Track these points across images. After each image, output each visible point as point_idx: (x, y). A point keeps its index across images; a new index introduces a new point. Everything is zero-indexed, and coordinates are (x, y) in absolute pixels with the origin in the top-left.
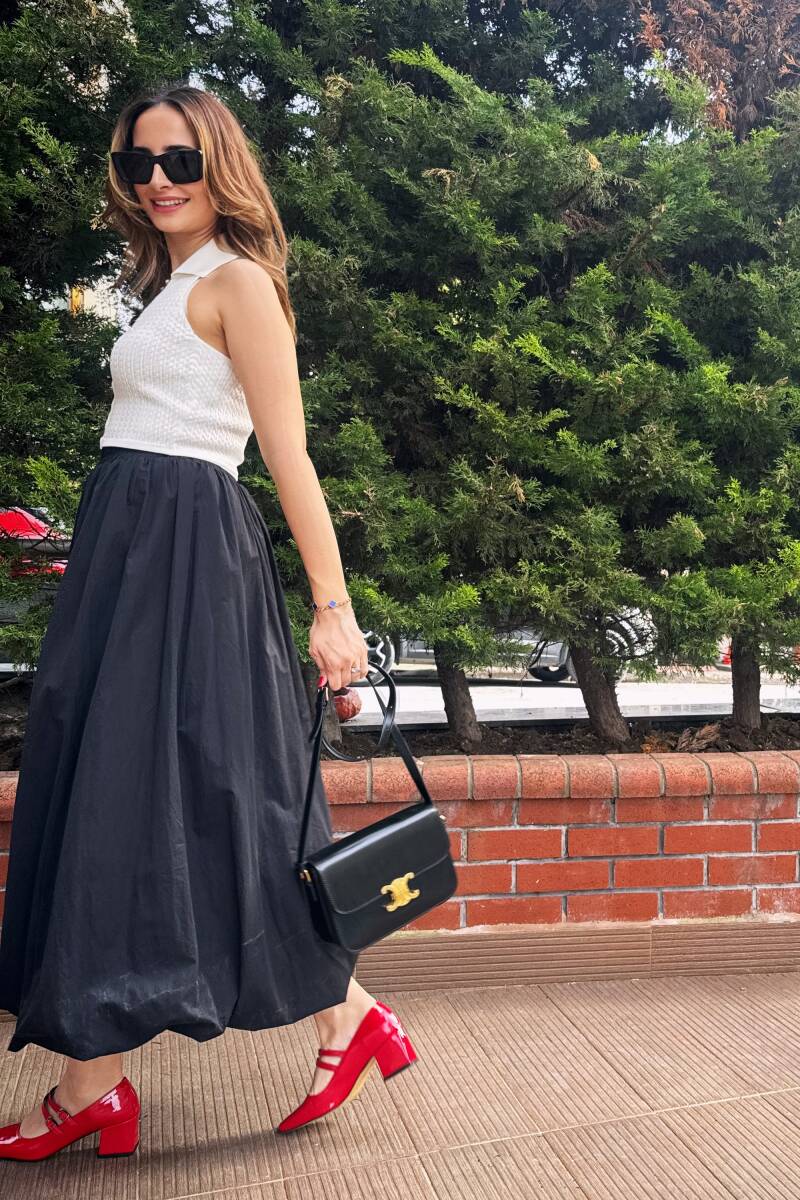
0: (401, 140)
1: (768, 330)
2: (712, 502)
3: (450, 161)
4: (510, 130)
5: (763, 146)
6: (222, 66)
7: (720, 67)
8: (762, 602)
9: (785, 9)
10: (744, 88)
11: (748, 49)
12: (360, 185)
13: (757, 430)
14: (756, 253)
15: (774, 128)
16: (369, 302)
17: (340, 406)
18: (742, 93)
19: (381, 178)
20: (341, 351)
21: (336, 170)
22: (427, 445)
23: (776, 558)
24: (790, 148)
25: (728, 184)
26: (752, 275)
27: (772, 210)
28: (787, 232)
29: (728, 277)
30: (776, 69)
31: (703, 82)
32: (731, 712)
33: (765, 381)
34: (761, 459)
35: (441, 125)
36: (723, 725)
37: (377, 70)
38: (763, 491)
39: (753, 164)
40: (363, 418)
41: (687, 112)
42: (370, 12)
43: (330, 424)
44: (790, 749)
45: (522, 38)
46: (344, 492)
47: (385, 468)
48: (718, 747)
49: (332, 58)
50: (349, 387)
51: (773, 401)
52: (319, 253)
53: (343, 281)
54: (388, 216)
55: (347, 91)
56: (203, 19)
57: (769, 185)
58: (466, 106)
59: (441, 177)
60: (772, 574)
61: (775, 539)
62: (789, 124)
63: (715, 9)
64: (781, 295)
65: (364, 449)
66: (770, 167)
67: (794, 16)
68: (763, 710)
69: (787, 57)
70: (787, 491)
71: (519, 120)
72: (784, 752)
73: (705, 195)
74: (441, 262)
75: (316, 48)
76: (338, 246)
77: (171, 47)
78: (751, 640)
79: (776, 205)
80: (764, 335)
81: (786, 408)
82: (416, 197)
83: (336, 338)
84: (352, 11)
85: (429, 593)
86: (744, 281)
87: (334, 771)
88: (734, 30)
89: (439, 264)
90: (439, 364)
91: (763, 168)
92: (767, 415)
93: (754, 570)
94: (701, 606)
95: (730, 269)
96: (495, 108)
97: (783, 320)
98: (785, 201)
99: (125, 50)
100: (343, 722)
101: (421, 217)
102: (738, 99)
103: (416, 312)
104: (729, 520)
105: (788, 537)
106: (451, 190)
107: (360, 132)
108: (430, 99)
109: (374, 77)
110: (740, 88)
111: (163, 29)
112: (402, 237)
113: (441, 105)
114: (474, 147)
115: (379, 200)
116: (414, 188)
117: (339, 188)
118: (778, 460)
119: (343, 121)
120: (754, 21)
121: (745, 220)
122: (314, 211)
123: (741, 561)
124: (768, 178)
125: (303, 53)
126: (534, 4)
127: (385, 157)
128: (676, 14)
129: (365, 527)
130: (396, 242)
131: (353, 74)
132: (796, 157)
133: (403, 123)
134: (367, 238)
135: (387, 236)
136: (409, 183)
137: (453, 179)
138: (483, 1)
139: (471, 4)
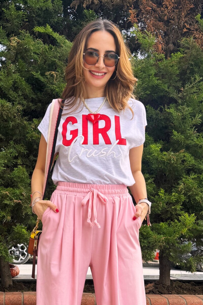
0: (38, 61)
1: (177, 131)
2: (153, 198)
3: (56, 69)
7: (159, 29)
8: (172, 237)
9: (186, 6)
10: (169, 38)
11: (170, 22)
12: (22, 78)
13: (171, 169)
14: (173, 101)
15: (181, 52)
16: (25, 122)
17: (13, 161)
18: (168, 39)
19: (30, 75)
21: (14, 73)
23: (178, 220)
24: (187, 60)
25: (161, 75)
26: (171, 110)
27: (179, 84)
28: (185, 93)
29: (161, 110)
30: (182, 30)
31: (153, 35)
32: (158, 279)
33: (175, 150)
34: (173, 181)
35: (53, 55)
36: (155, 284)
37: (29, 34)
38: (173, 194)
39: (172, 67)
40: (22, 165)
41: (147, 47)
42: (27, 13)
44: (182, 294)
45: (84, 21)
48: (154, 292)
49: (13, 30)
50: (17, 154)
51: (178, 158)
52: (7, 104)
53: (16, 115)
55: (18, 43)
57: (178, 75)
58: (62, 47)
59: (52, 74)
60: (176, 226)
61: (178, 212)
62: (186, 51)
63: (158, 7)
64: (183, 117)
65: (22, 177)
66: (179, 68)
67: (189, 9)
68: (171, 278)
69: (186, 25)
70: (183, 194)
72: (180, 295)
73: (153, 79)
75: (7, 27)
76: (14, 102)
78: (167, 251)
79: (181, 82)
80: (175, 133)
81: (183, 161)
82: (43, 83)
83: (13, 136)
84: (21, 12)
86: (167, 112)
87: (10, 296)
88: (165, 15)
91: (176, 68)
92: (176, 164)
93: (169, 224)
94: (148, 238)
95: (162, 107)
97: (183, 127)
98: (184, 81)
100: (13, 278)
101: (45, 90)
102: (166, 41)
104: (159, 205)
105: (183, 212)
106: (56, 80)
107: (23, 58)
108: (49, 45)
109: (28, 37)
110: (167, 38)
112: (37, 97)
113: (53, 47)
115: (30, 84)
116: (42, 79)
117: (15, 79)
118: (180, 182)
119: (17, 54)
120: (173, 11)
121: (168, 88)
123: (164, 220)
124: (178, 72)
125: (2, 29)
126: (88, 8)
127: (31, 67)
128: (142, 9)
129: (22, 206)
130: (35, 99)
131: (21, 36)
132: (189, 63)
133: (39, 55)
134: (24, 98)
135: (32, 97)
136: (41, 77)
137: (57, 75)
138: (69, 7)
139: (64, 8)
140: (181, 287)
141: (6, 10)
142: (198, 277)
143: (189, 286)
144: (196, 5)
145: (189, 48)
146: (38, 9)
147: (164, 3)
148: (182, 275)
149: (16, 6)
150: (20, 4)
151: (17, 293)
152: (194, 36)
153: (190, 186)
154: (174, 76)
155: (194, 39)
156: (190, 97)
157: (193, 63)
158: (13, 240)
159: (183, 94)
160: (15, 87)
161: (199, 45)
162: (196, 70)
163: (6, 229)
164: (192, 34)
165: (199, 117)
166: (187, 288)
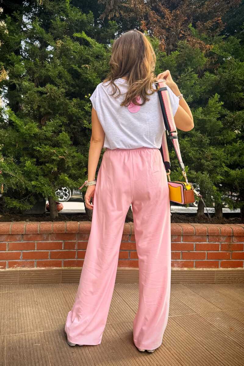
0: (76, 57)
3: (89, 62)
4: (105, 54)
5: (174, 56)
6: (29, 39)
7: (163, 35)
9: (181, 18)
10: (170, 41)
11: (171, 30)
12: (65, 70)
15: (178, 51)
16: (67, 101)
17: (59, 129)
19: (71, 68)
20: (60, 114)
21: (59, 66)
22: (81, 139)
23: (176, 170)
24: (182, 57)
27: (177, 74)
30: (179, 35)
31: (158, 39)
35: (87, 53)
37: (70, 39)
39: (171, 61)
40: (65, 131)
42: (69, 23)
43: (56, 133)
45: (109, 28)
46: (60, 151)
47: (71, 145)
49: (58, 36)
50: (62, 123)
52: (54, 88)
53: (60, 95)
54: (72, 78)
55: (62, 44)
56: (25, 26)
58: (94, 47)
59: (86, 67)
61: (176, 165)
62: (182, 50)
63: (162, 19)
65: (65, 140)
66: (177, 62)
67: (184, 20)
69: (182, 32)
71: (108, 51)
74: (86, 90)
75: (54, 33)
76: (59, 86)
77: (17, 34)
79: (178, 72)
82: (80, 73)
83: (58, 110)
84: (64, 23)
85: (81, 178)
87: (57, 224)
88: (167, 24)
89: (85, 90)
90: (85, 117)
91: (174, 62)
96: (101, 48)
98: (181, 71)
99: (5, 35)
100: (59, 211)
101: (81, 78)
102: (167, 43)
103: (79, 103)
106: (89, 70)
107: (65, 55)
108: (84, 46)
109: (69, 40)
110: (168, 41)
111: (15, 30)
112: (76, 83)
113: (87, 47)
114: (95, 58)
115: (70, 73)
116: (79, 70)
117: (60, 70)
119: (61, 53)
120: (173, 22)
122: (53, 77)
124: (176, 65)
125: (51, 35)
126: (112, 19)
127: (72, 62)
128: (151, 20)
129: (65, 161)
130: (74, 85)
131: (64, 40)
132: (184, 59)
133: (77, 53)
134: (67, 84)
135: (72, 83)
136: (78, 69)
137: (90, 67)
138: (98, 19)
139: (95, 20)
140: (178, 218)
141: (54, 21)
142: (191, 211)
143: (184, 217)
144: (189, 18)
145: (183, 48)
146: (76, 20)
147: (166, 16)
148: (179, 210)
149: (60, 18)
150: (63, 17)
151: (61, 222)
152: (187, 40)
153: (184, 146)
154: (173, 68)
155: (187, 41)
156: (184, 83)
157: (187, 59)
158: (58, 185)
159: (179, 81)
160: (60, 76)
161: (191, 46)
162: (189, 63)
163: (53, 177)
164: (186, 38)
165: (191, 97)
166: (182, 219)
